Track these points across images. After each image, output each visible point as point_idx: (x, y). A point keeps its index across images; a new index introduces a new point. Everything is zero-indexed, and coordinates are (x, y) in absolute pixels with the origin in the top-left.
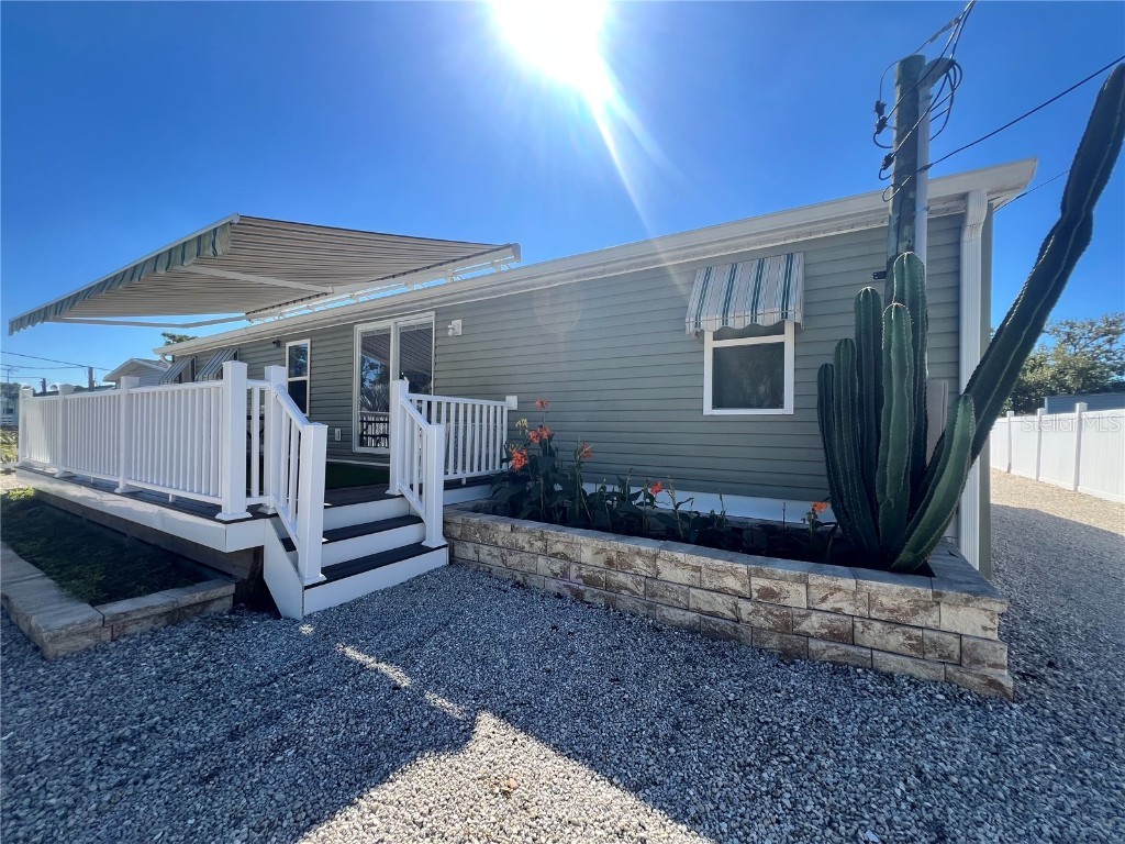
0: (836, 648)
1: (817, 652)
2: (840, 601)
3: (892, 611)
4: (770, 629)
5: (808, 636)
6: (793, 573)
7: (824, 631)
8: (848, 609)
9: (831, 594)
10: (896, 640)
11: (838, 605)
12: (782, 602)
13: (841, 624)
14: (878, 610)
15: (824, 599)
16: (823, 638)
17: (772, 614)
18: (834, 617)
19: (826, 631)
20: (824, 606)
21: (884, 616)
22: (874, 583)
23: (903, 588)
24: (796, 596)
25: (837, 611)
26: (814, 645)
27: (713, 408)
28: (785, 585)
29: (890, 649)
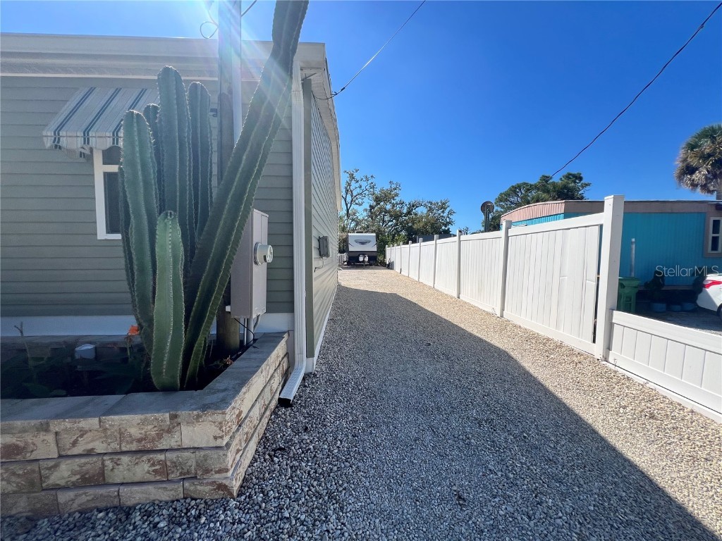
0: (85, 493)
1: (66, 504)
2: (92, 441)
3: (139, 441)
4: (15, 492)
5: (58, 488)
6: (33, 422)
7: (74, 479)
8: (100, 447)
9: (81, 436)
10: (143, 469)
11: (90, 446)
12: (30, 456)
13: (91, 465)
14: (127, 442)
15: (74, 443)
16: (75, 486)
17: (14, 474)
18: (83, 460)
19: (78, 477)
20: (76, 451)
21: (134, 447)
22: (116, 417)
23: (142, 417)
24: (44, 447)
25: (89, 453)
26: (63, 497)
27: (108, 232)
28: (29, 438)
29: (136, 479)
